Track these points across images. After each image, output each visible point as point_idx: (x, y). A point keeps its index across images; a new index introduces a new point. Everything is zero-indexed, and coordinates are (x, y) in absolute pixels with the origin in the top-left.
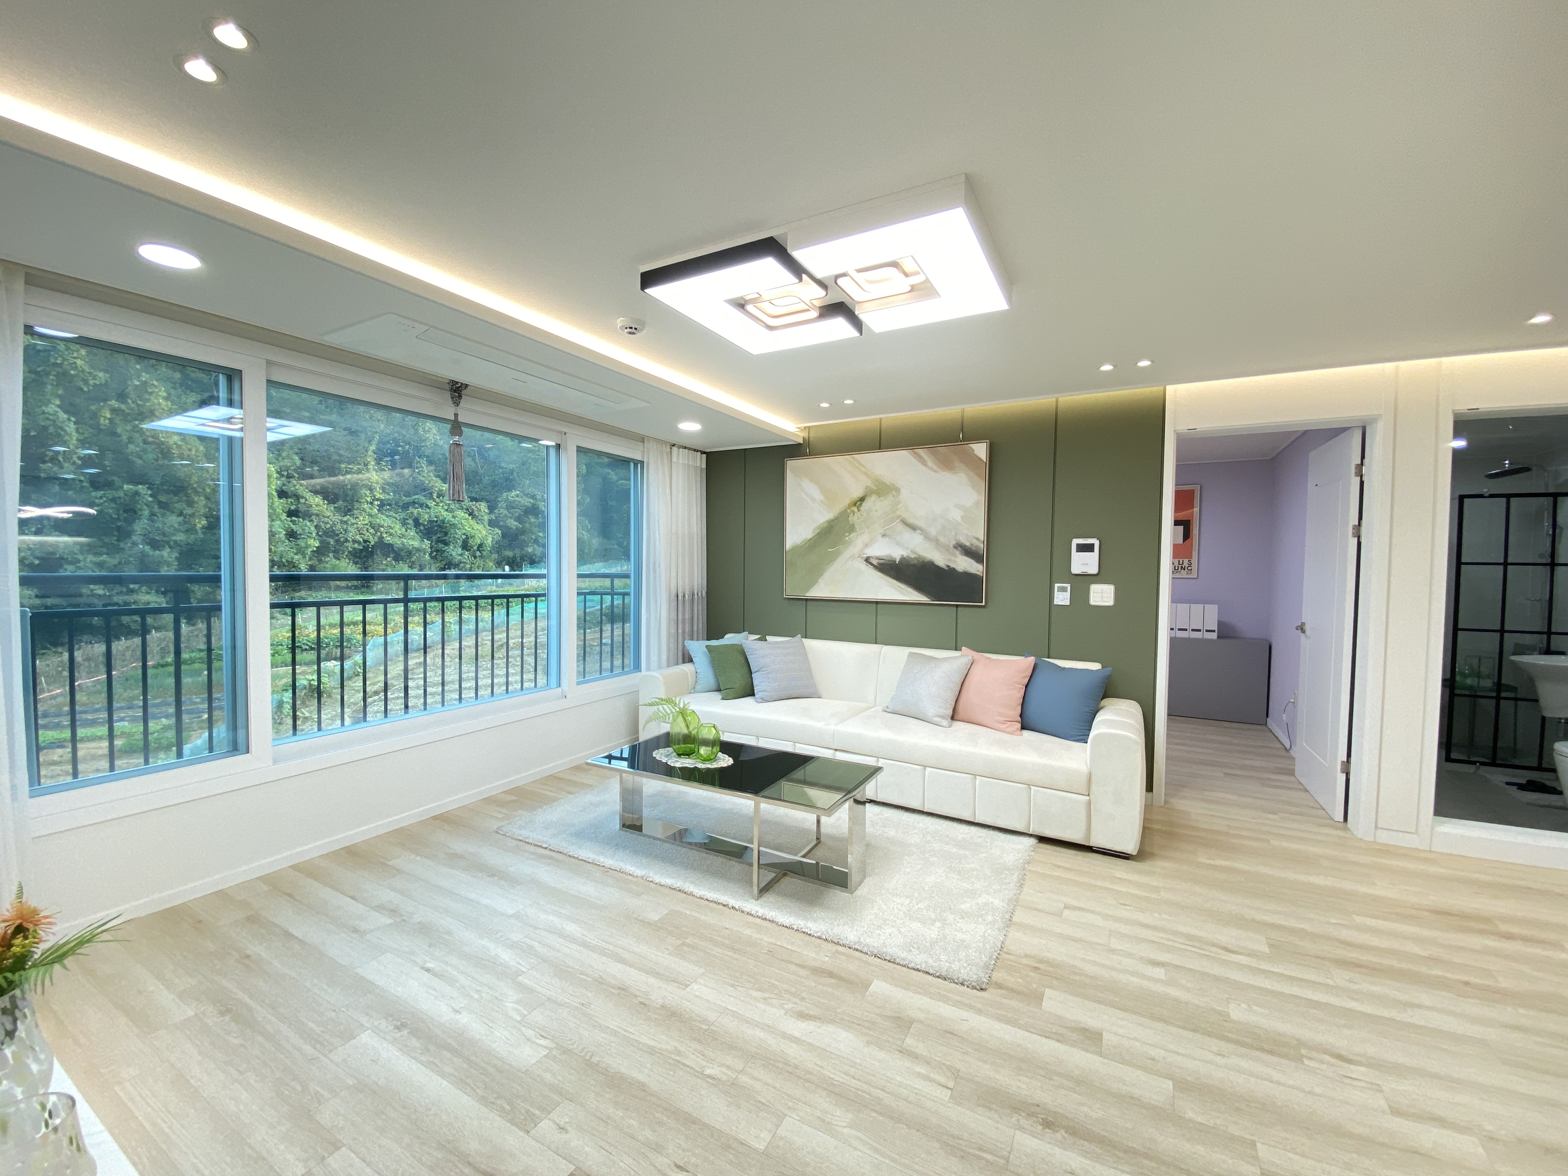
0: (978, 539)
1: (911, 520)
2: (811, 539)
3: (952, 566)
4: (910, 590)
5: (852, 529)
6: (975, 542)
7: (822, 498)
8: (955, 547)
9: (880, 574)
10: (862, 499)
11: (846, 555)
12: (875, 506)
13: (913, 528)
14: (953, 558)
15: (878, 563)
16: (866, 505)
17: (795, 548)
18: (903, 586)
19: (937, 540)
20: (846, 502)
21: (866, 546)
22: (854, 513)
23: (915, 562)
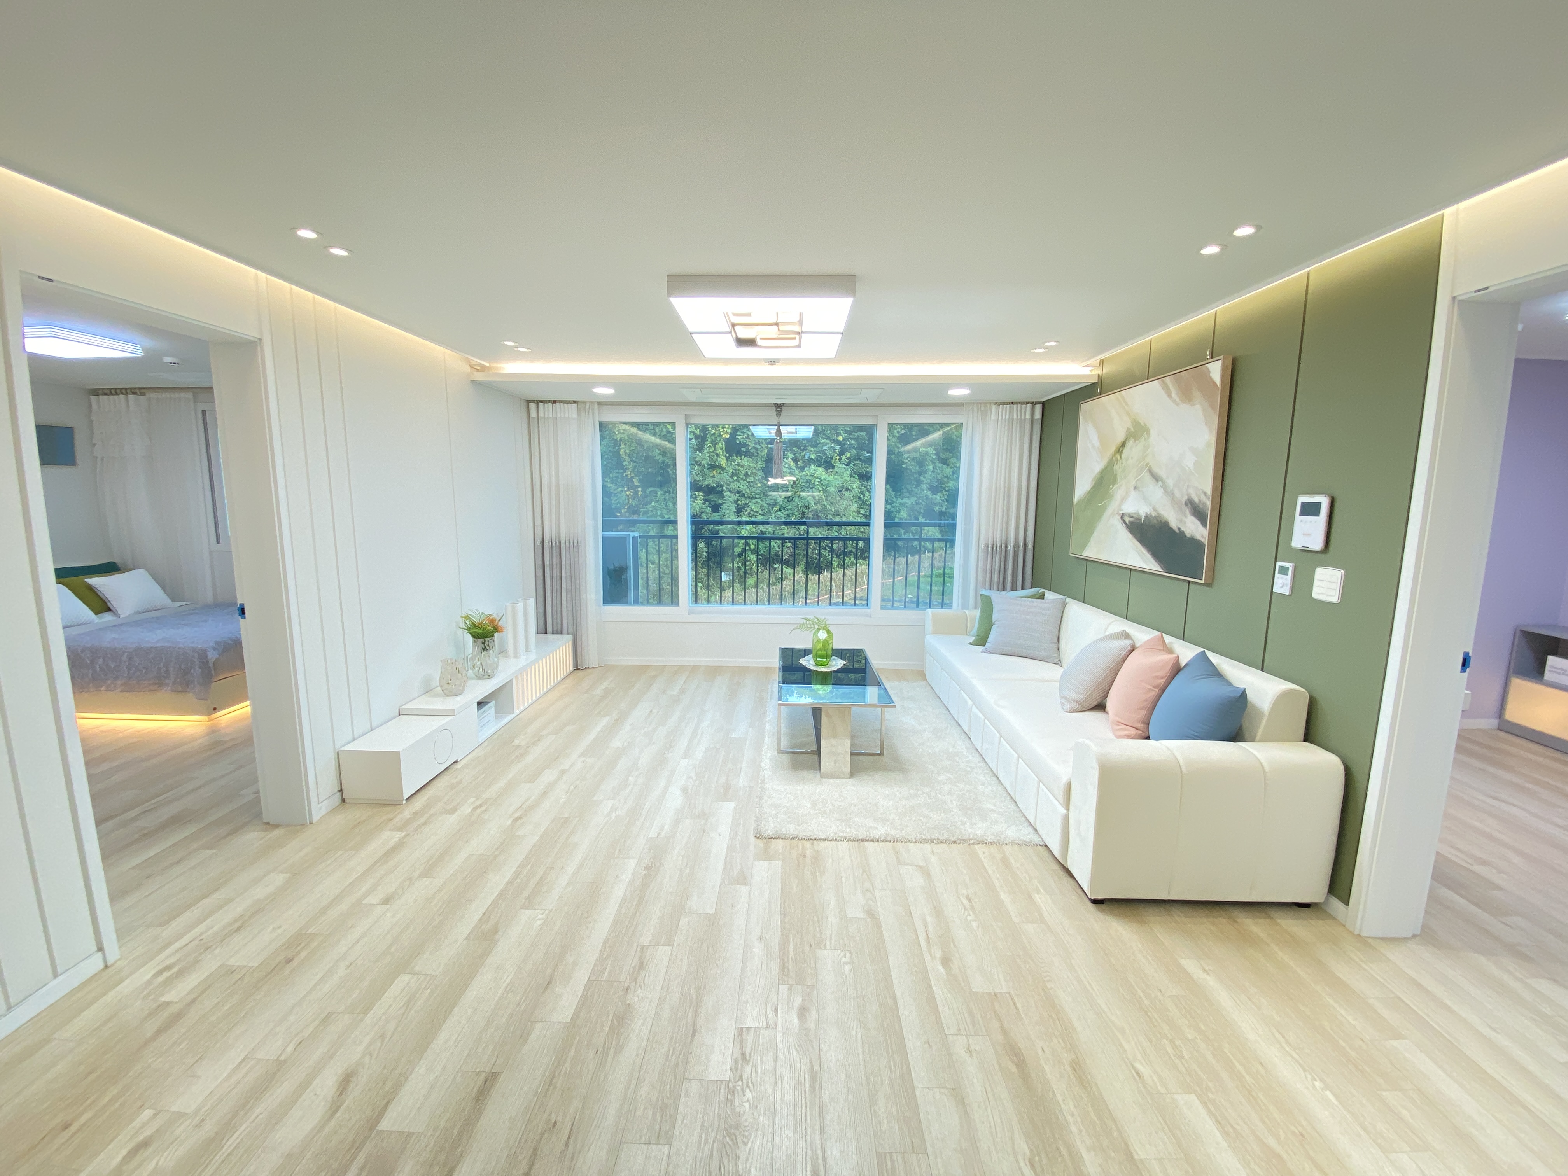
0: (1205, 494)
1: (1156, 470)
2: (1089, 492)
3: (1183, 529)
4: (1149, 556)
5: (1114, 482)
6: (1203, 497)
7: (1099, 444)
8: (1186, 504)
9: (1130, 535)
10: (1123, 444)
11: (1109, 511)
12: (1132, 451)
13: (1156, 478)
14: (1184, 519)
15: (1131, 523)
16: (1126, 451)
17: (1080, 501)
18: (1144, 551)
19: (1173, 494)
20: (1113, 449)
21: (1123, 500)
22: (1117, 460)
23: (1155, 522)
